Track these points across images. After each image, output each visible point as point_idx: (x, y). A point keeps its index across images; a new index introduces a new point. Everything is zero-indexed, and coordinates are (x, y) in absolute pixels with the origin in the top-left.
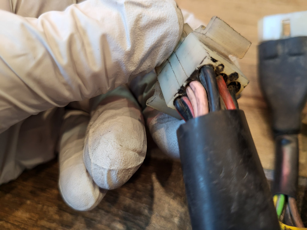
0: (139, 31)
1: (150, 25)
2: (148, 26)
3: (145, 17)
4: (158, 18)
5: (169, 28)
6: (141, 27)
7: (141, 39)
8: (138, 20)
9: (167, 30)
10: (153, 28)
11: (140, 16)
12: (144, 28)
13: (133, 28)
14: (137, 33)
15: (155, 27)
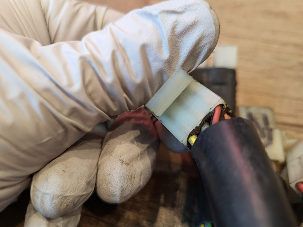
0: (176, 38)
1: (186, 30)
2: (184, 31)
3: (180, 23)
4: (193, 22)
5: (205, 30)
6: (178, 34)
7: (179, 45)
8: (174, 28)
9: (203, 32)
10: (189, 33)
11: (176, 23)
12: (180, 34)
13: (170, 35)
14: (175, 40)
15: (191, 32)
